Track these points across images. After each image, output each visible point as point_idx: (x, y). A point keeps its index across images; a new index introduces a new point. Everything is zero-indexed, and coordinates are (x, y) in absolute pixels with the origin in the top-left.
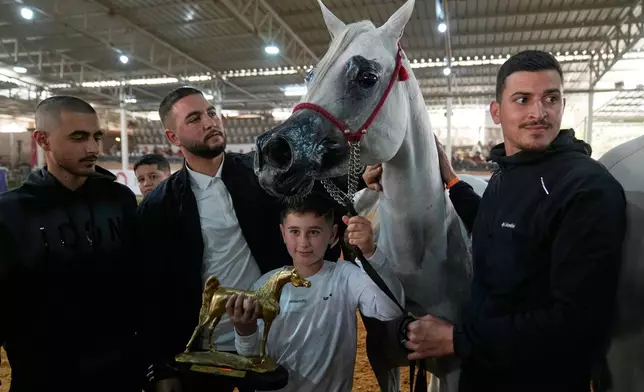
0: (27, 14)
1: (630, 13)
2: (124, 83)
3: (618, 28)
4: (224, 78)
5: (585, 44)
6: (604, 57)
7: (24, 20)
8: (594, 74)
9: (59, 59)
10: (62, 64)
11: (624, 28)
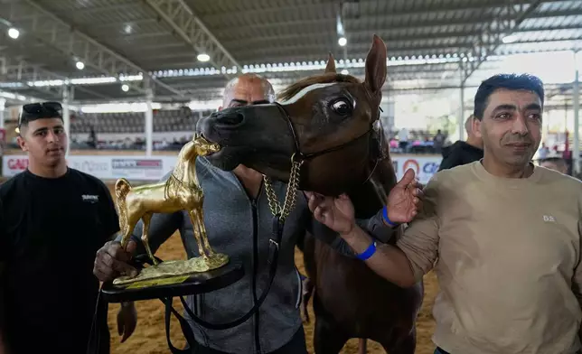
0: (14, 33)
1: (489, 27)
2: (67, 82)
3: (480, 38)
4: (154, 77)
5: (455, 50)
6: (471, 59)
7: (11, 39)
8: (463, 73)
9: (17, 63)
10: (20, 67)
11: (485, 38)
